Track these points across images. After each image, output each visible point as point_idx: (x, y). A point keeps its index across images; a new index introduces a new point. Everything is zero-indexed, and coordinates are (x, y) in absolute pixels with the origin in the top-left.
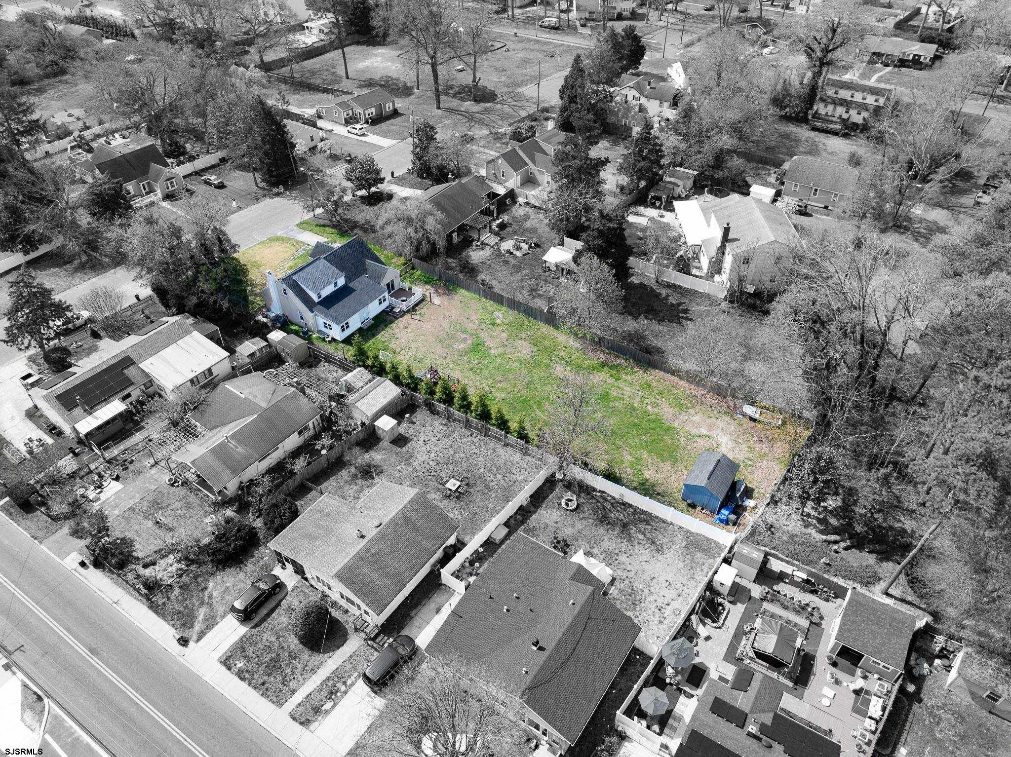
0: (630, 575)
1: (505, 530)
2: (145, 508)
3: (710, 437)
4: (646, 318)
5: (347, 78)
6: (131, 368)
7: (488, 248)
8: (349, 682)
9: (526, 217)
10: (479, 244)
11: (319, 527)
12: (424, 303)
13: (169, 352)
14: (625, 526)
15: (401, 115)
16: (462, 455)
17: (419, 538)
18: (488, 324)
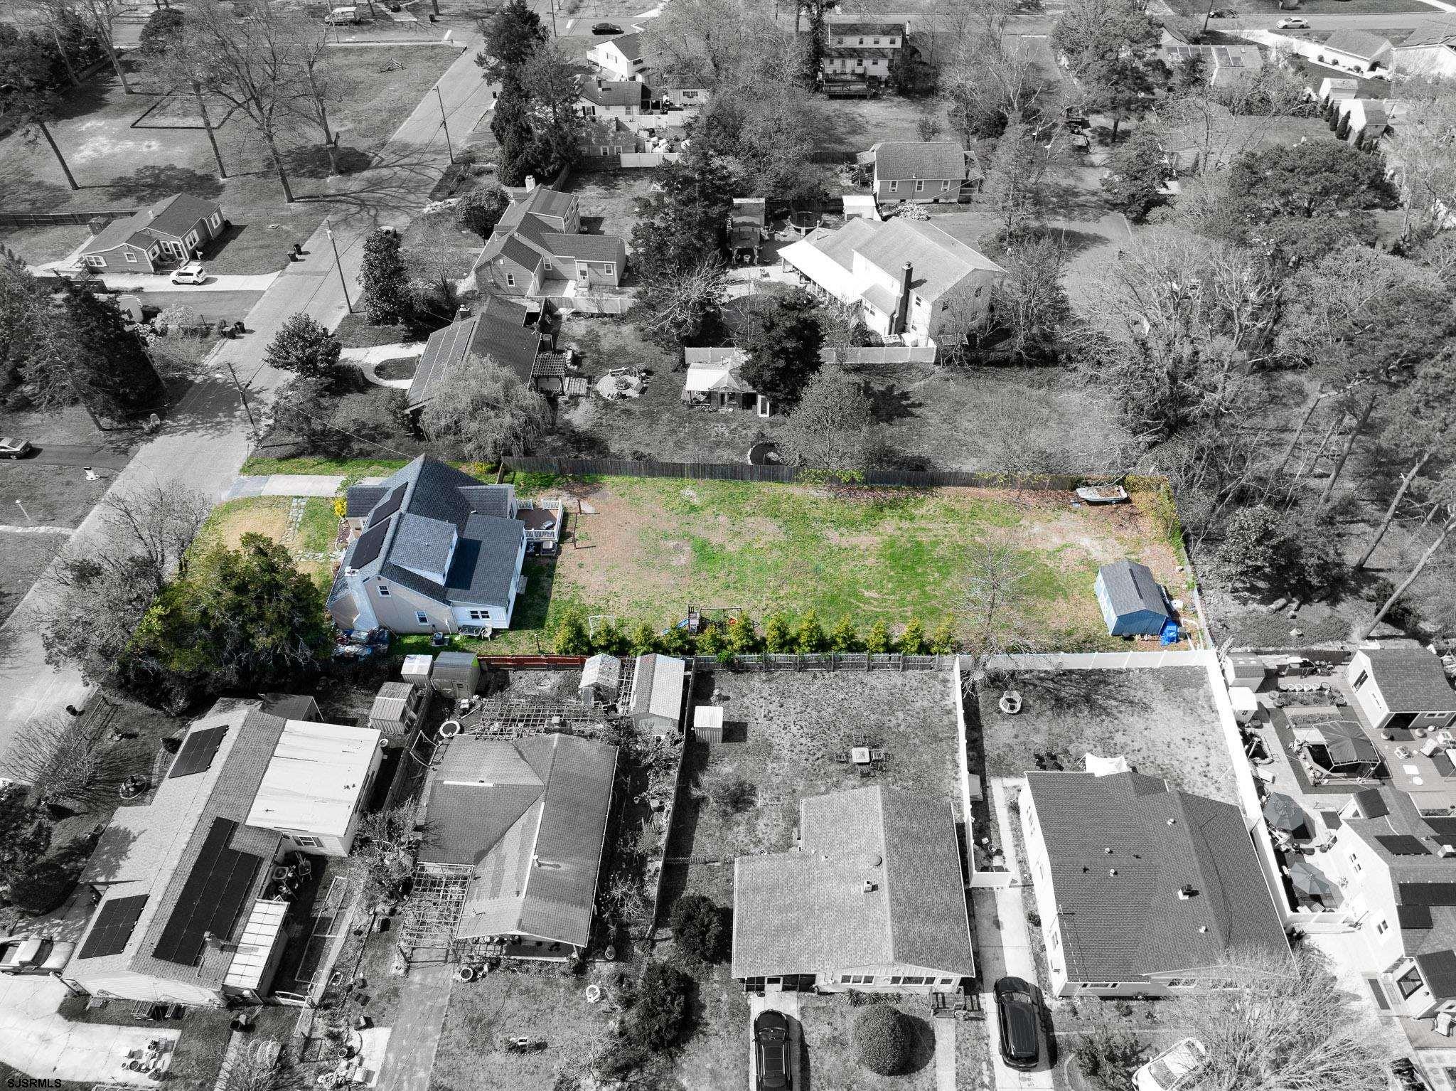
0: (1144, 753)
1: (977, 779)
2: (466, 1039)
3: (1071, 546)
5: (75, 187)
6: (238, 835)
7: (583, 400)
8: (987, 1080)
9: (594, 338)
10: (566, 398)
11: (781, 910)
12: (571, 518)
13: (275, 775)
14: (1087, 699)
15: (240, 229)
16: (831, 710)
17: (929, 848)
18: (689, 513)
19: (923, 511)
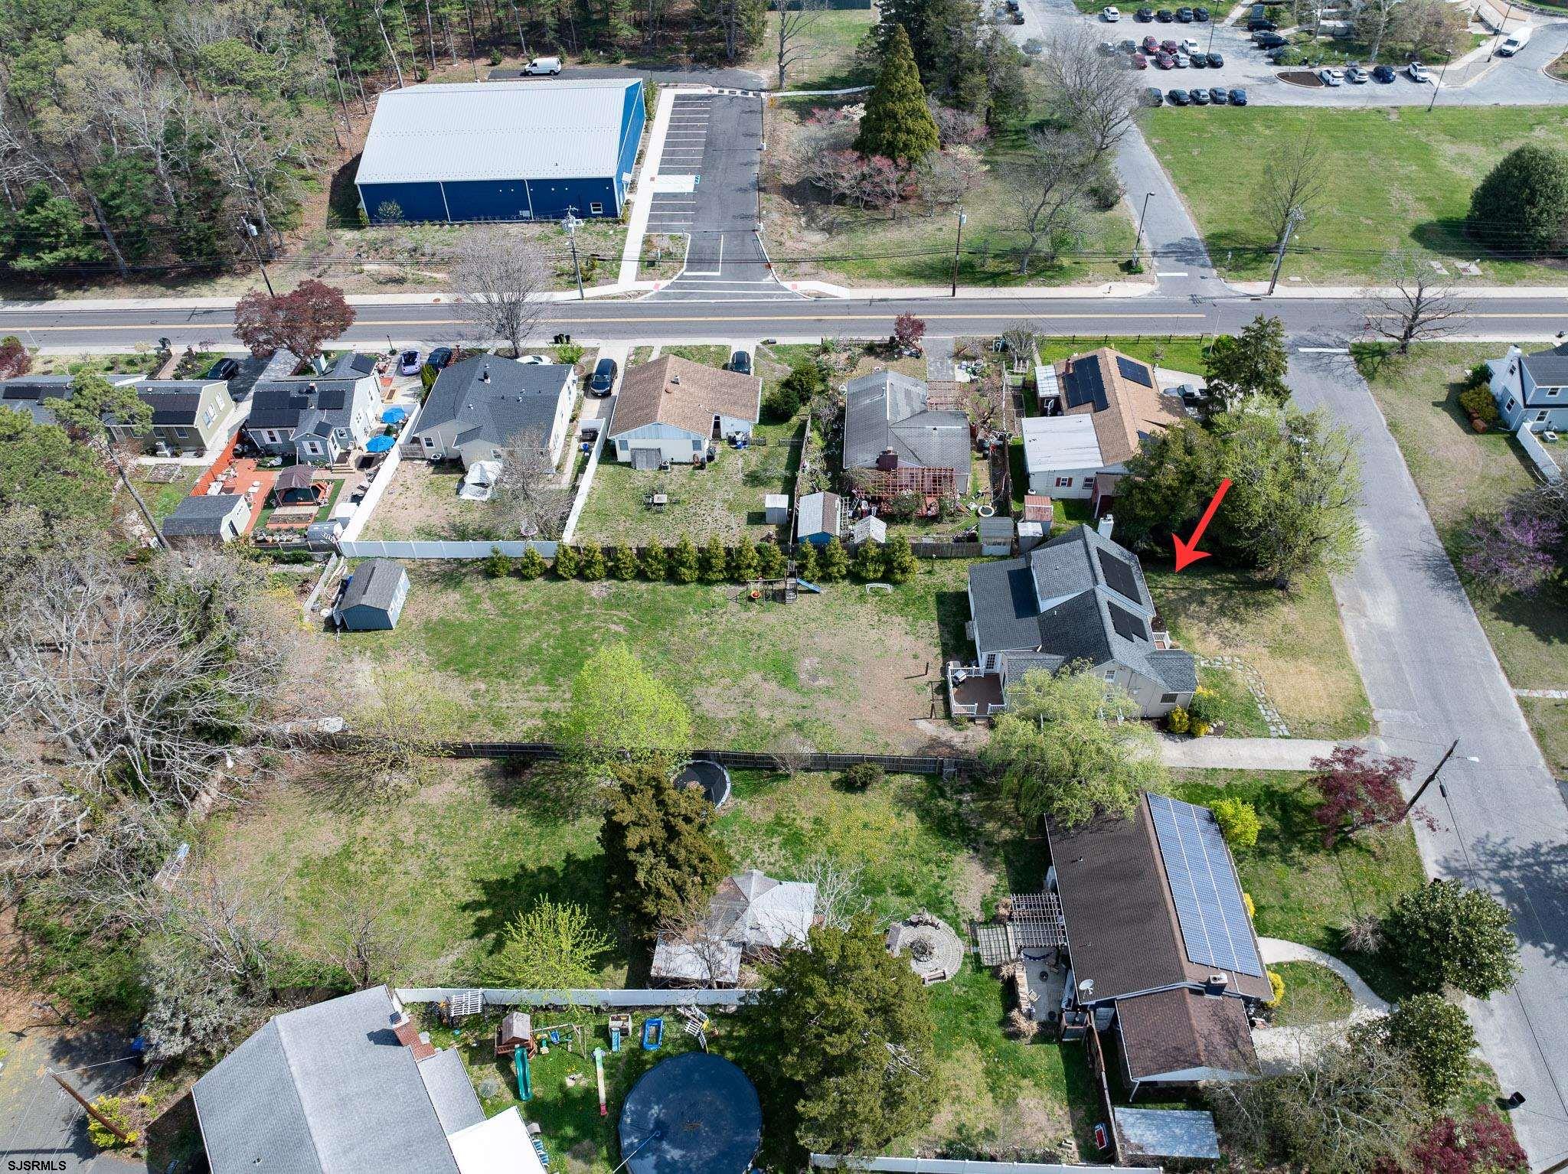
4: (549, 870)
18: (805, 721)
19: (530, 723)
